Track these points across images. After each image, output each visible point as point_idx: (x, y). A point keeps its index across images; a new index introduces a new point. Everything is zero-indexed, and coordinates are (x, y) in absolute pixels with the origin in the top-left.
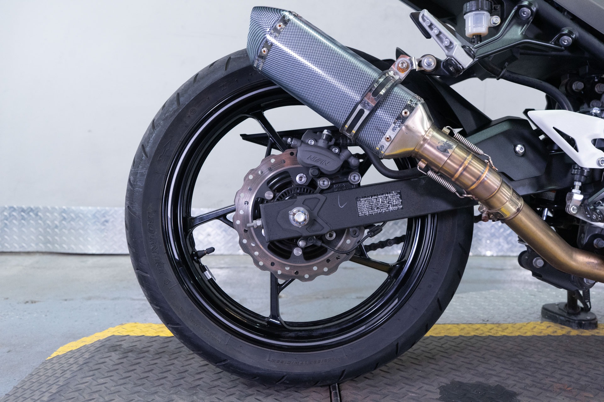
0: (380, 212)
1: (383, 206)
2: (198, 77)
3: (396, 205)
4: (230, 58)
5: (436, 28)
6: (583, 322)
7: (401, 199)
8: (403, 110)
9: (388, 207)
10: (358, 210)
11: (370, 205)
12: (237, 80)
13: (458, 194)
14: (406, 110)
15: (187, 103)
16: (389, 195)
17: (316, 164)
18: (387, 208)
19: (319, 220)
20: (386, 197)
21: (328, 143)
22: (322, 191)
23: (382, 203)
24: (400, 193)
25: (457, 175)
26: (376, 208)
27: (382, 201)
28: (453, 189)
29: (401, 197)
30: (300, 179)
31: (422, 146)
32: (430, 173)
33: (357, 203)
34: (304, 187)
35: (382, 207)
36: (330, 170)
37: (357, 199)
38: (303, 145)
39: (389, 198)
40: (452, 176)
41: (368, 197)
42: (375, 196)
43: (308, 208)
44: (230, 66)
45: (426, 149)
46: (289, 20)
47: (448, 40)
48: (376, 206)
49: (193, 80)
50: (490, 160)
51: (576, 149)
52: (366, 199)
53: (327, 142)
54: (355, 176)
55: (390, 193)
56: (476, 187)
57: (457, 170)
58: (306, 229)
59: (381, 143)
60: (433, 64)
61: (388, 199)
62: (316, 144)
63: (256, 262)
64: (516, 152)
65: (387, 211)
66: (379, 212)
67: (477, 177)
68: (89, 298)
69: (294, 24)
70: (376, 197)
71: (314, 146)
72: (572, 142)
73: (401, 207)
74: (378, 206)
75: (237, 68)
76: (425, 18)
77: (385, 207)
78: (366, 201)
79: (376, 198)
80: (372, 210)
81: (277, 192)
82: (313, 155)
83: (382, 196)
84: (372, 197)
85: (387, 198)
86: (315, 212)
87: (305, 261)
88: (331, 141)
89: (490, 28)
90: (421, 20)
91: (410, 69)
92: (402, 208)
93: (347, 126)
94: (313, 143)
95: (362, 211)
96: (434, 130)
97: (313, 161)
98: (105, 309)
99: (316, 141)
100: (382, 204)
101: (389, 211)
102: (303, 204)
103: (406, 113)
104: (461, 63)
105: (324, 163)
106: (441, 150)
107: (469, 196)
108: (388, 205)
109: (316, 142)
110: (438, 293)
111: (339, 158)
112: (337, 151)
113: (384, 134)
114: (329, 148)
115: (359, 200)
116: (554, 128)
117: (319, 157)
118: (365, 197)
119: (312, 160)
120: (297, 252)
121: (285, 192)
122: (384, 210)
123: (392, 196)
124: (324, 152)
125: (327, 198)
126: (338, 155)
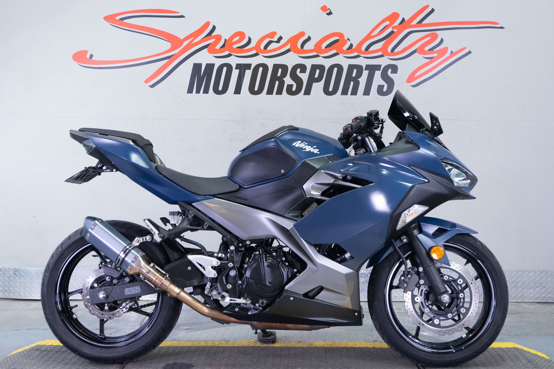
2: (70, 237)
3: (139, 291)
8: (133, 259)
13: (155, 288)
15: (65, 248)
17: (110, 275)
19: (110, 297)
22: (115, 285)
24: (140, 286)
28: (153, 286)
29: (141, 288)
30: (108, 279)
31: (142, 270)
32: (146, 281)
33: (125, 290)
34: (109, 282)
36: (117, 277)
37: (125, 288)
38: (106, 267)
39: (136, 288)
40: (152, 281)
42: (131, 287)
43: (106, 292)
45: (143, 271)
46: (97, 224)
49: (68, 238)
50: (167, 276)
52: (128, 288)
54: (127, 279)
55: (137, 286)
57: (153, 279)
58: (106, 300)
60: (151, 239)
63: (90, 312)
64: (187, 270)
66: (132, 293)
67: (160, 281)
68: (30, 329)
69: (99, 226)
71: (111, 268)
72: (203, 267)
74: (132, 291)
80: (130, 292)
81: (98, 283)
82: (109, 271)
83: (134, 287)
86: (109, 294)
87: (109, 311)
91: (140, 242)
92: (141, 292)
93: (116, 263)
94: (110, 266)
95: (126, 293)
96: (146, 265)
98: (38, 335)
99: (111, 265)
100: (134, 290)
101: (136, 293)
102: (104, 290)
104: (157, 241)
107: (159, 289)
108: (136, 291)
110: (162, 325)
112: (119, 269)
113: (128, 267)
114: (116, 268)
116: (197, 262)
117: (111, 272)
120: (106, 308)
122: (134, 293)
124: (113, 270)
125: (113, 288)
126: (119, 271)
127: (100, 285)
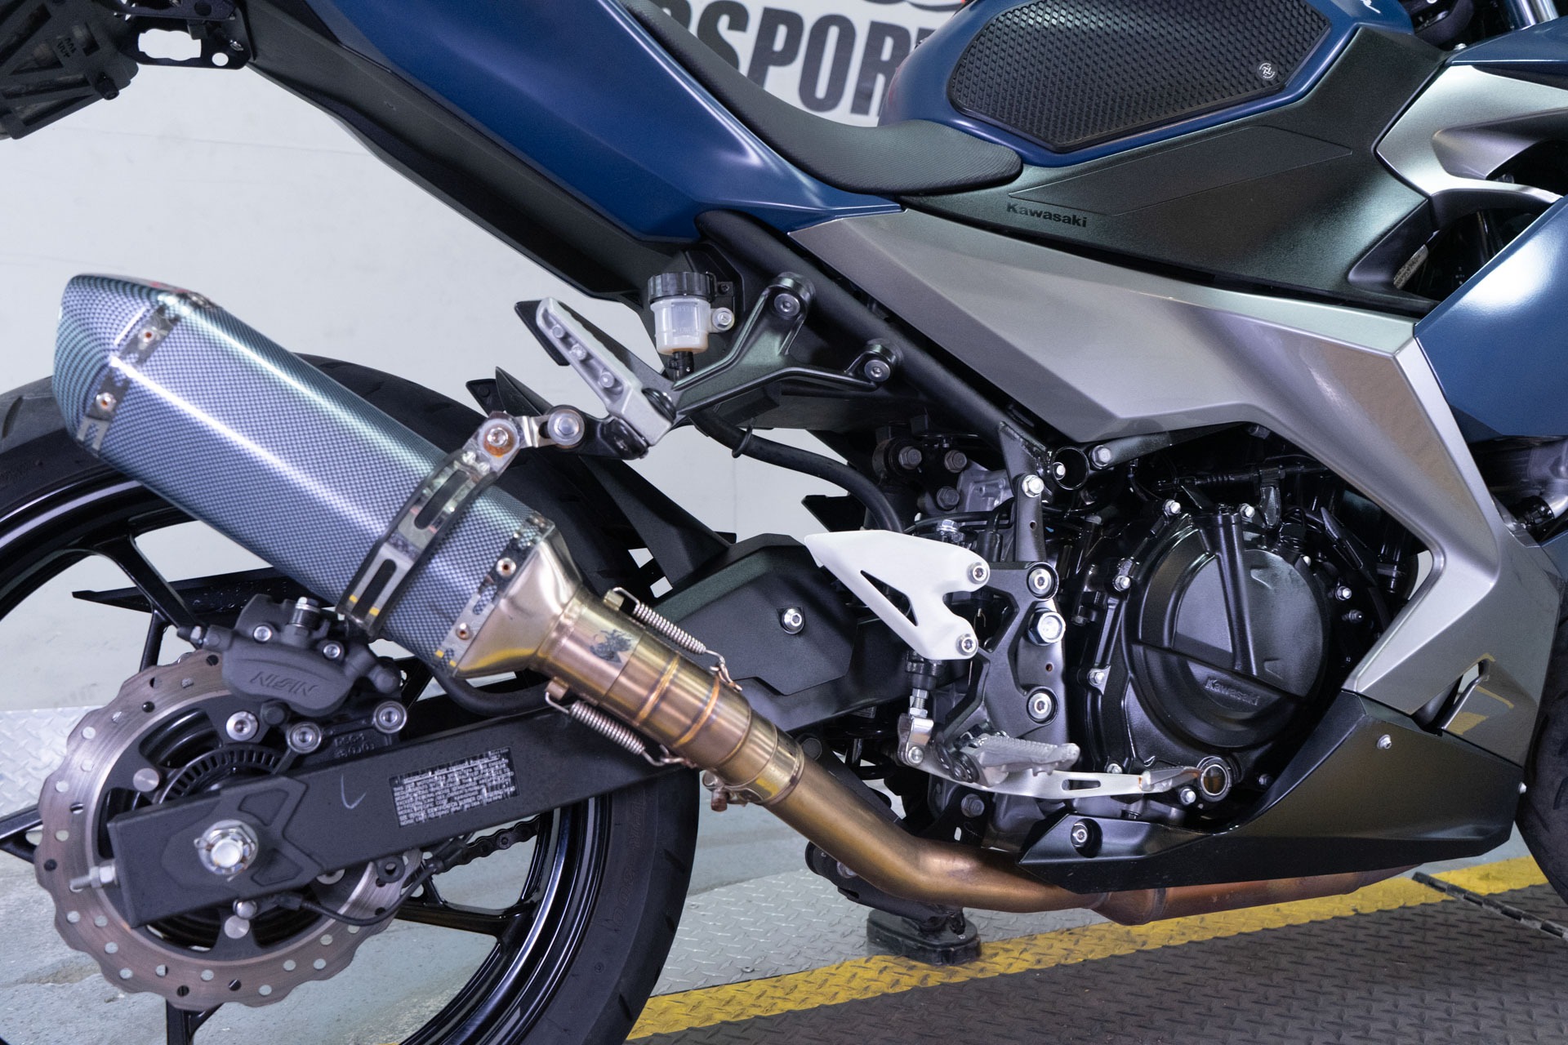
0: (458, 809)
1: (464, 793)
3: (500, 786)
4: (20, 399)
5: (577, 345)
6: (952, 949)
7: (511, 770)
8: (499, 558)
9: (476, 793)
10: (399, 809)
11: (430, 793)
12: (41, 464)
13: (649, 758)
14: (507, 559)
16: (478, 762)
17: (276, 694)
18: (476, 796)
19: (289, 851)
20: (472, 768)
21: (310, 634)
22: (299, 763)
23: (462, 783)
24: (507, 755)
25: (645, 713)
26: (445, 801)
27: (461, 780)
28: (637, 747)
29: (510, 766)
30: (239, 726)
31: (554, 643)
32: (577, 709)
33: (393, 792)
34: (250, 747)
35: (462, 797)
36: (317, 708)
37: (394, 781)
38: (237, 645)
39: (479, 771)
40: (634, 715)
41: (423, 772)
42: (441, 767)
43: (254, 821)
44: (16, 425)
45: (564, 650)
46: (177, 319)
47: (608, 373)
48: (446, 794)
50: (722, 666)
51: (912, 618)
52: (417, 778)
53: (307, 633)
54: (390, 713)
55: (481, 757)
56: (692, 741)
57: (645, 700)
58: (252, 878)
59: (446, 644)
60: (577, 429)
61: (476, 773)
62: (276, 637)
64: (783, 625)
65: (475, 804)
66: (453, 810)
67: (693, 714)
69: (191, 330)
70: (444, 771)
71: (274, 644)
72: (901, 601)
73: (512, 789)
74: (452, 795)
75: (36, 433)
76: (551, 318)
77: (469, 795)
78: (418, 784)
79: (446, 775)
80: (435, 806)
81: (173, 766)
82: (267, 670)
83: (461, 767)
84: (433, 773)
85: (473, 771)
86: (276, 828)
87: (258, 949)
88: (317, 627)
89: (711, 336)
90: (540, 322)
91: (517, 446)
92: (514, 794)
93: (354, 599)
94: (268, 635)
95: (409, 811)
96: (583, 602)
97: (268, 686)
99: (277, 628)
100: (462, 787)
101: (481, 805)
102: (241, 809)
103: (506, 567)
104: (642, 433)
105: (301, 690)
106: (602, 655)
107: (677, 760)
108: (477, 788)
109: (276, 633)
110: (619, 982)
111: (342, 672)
112: (337, 652)
113: (453, 622)
114: (313, 648)
115: (401, 784)
116: (862, 572)
117: (283, 674)
118: (417, 774)
119: (266, 683)
120: (236, 928)
121: (194, 767)
122: (468, 802)
123: (487, 764)
124: (296, 660)
125: (308, 788)
126: (339, 664)
127: (175, 775)
